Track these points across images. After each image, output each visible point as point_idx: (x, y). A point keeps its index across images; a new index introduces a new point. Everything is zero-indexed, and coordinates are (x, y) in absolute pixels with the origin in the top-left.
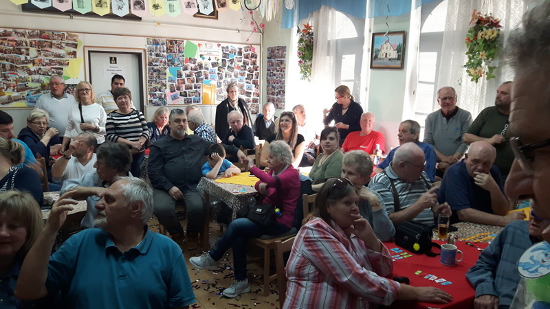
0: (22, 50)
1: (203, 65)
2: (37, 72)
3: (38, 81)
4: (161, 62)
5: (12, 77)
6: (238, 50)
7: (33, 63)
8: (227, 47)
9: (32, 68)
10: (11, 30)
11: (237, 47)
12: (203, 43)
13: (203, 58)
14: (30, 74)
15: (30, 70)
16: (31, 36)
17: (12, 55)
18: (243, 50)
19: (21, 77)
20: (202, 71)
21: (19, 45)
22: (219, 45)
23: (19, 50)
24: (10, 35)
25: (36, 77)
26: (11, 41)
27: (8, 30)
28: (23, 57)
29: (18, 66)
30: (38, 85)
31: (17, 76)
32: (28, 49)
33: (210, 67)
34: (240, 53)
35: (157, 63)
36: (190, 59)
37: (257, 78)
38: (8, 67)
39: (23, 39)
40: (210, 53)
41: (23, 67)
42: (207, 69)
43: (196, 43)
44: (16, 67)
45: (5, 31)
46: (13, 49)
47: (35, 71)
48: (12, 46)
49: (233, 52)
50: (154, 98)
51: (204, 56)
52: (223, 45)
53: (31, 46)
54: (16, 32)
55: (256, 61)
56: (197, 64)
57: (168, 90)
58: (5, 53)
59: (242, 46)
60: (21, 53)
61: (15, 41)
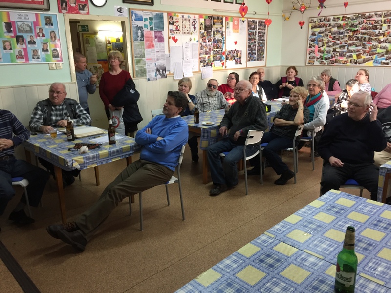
0: (378, 26)
2: (385, 41)
3: (384, 48)
5: (368, 46)
7: (384, 35)
9: (382, 38)
10: (373, 13)
14: (380, 43)
15: (380, 40)
16: (385, 16)
17: (371, 30)
19: (373, 45)
21: (376, 23)
23: (376, 26)
24: (371, 16)
25: (384, 45)
26: (372, 21)
27: (372, 14)
28: (377, 32)
29: (373, 38)
30: (384, 51)
31: (371, 45)
32: (381, 26)
38: (367, 39)
39: (380, 18)
41: (376, 39)
44: (372, 39)
45: (370, 15)
46: (372, 27)
47: (383, 41)
48: (372, 24)
53: (384, 23)
54: (376, 14)
58: (367, 30)
60: (377, 29)
61: (375, 21)
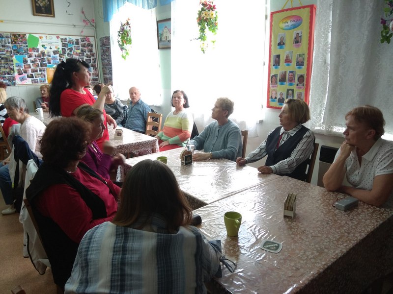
1: (46, 53)
4: (7, 51)
6: (75, 41)
8: (66, 39)
11: (74, 38)
12: (44, 36)
13: (45, 48)
18: (80, 41)
20: (45, 57)
22: (58, 37)
33: (52, 54)
34: (77, 43)
35: (4, 53)
36: (33, 48)
37: (95, 62)
40: (50, 44)
42: (49, 56)
43: (37, 36)
49: (71, 42)
50: (4, 80)
51: (46, 46)
52: (61, 37)
55: (92, 49)
56: (40, 53)
57: (16, 74)
59: (79, 38)
